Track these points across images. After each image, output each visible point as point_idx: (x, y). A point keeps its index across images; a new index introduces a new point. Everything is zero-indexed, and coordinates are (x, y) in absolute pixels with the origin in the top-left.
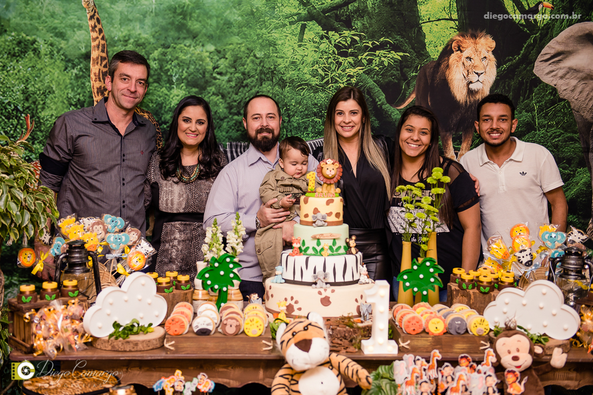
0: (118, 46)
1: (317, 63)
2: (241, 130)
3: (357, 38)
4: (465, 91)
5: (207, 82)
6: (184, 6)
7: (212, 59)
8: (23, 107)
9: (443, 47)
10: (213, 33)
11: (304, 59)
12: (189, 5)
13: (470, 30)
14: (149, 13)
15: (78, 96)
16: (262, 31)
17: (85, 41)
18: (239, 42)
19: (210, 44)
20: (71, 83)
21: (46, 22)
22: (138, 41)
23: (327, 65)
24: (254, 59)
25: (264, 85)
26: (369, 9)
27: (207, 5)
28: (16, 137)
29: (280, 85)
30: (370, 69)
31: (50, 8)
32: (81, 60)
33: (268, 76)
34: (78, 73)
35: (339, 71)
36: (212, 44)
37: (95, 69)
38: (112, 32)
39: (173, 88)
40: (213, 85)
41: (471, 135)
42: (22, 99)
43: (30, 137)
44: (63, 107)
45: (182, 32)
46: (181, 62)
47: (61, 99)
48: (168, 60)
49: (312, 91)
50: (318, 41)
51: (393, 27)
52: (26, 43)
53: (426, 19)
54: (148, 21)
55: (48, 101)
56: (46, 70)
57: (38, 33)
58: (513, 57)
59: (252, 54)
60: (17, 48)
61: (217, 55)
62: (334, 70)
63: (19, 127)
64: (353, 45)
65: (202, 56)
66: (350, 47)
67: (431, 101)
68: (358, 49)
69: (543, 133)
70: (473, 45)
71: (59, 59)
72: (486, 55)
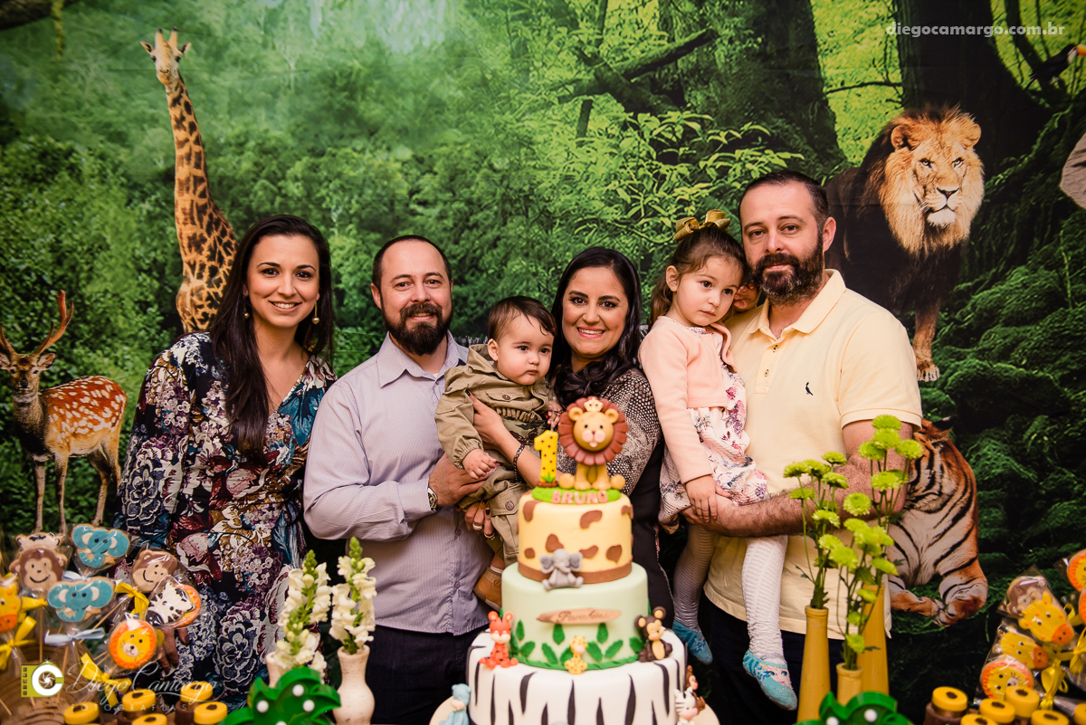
0: (225, 155)
1: (616, 178)
2: (466, 313)
3: (696, 126)
4: (919, 229)
5: (398, 220)
6: (351, 74)
7: (406, 174)
8: (52, 277)
9: (872, 139)
10: (407, 124)
11: (590, 170)
12: (360, 70)
13: (928, 106)
14: (283, 88)
15: (153, 254)
16: (504, 117)
17: (165, 148)
18: (460, 140)
19: (402, 146)
20: (139, 230)
21: (91, 114)
22: (264, 143)
23: (635, 182)
24: (490, 172)
25: (509, 225)
26: (720, 66)
27: (395, 70)
28: (41, 334)
29: (542, 223)
30: (724, 188)
31: (99, 87)
32: (158, 184)
33: (518, 205)
34: (151, 209)
35: (661, 193)
36: (407, 145)
37: (183, 200)
38: (215, 128)
39: (333, 233)
40: (410, 226)
41: (933, 317)
42: (50, 261)
43: (67, 334)
44: (125, 275)
45: (348, 124)
46: (347, 182)
47: (121, 260)
48: (322, 179)
49: (607, 233)
50: (617, 134)
51: (768, 101)
52: (55, 155)
53: (836, 84)
54: (282, 105)
55: (98, 265)
56: (93, 206)
57: (77, 135)
58: (1017, 157)
59: (486, 163)
60: (39, 166)
61: (417, 167)
62: (651, 191)
63: (46, 314)
64: (689, 140)
65: (387, 170)
66: (681, 143)
67: (849, 248)
68: (699, 147)
69: (1081, 312)
70: (933, 135)
71: (116, 183)
72: (962, 154)
